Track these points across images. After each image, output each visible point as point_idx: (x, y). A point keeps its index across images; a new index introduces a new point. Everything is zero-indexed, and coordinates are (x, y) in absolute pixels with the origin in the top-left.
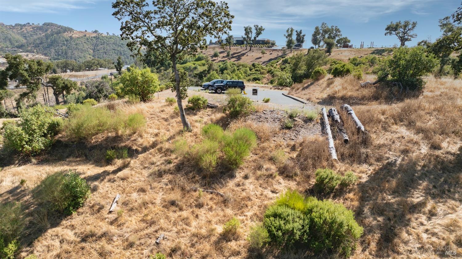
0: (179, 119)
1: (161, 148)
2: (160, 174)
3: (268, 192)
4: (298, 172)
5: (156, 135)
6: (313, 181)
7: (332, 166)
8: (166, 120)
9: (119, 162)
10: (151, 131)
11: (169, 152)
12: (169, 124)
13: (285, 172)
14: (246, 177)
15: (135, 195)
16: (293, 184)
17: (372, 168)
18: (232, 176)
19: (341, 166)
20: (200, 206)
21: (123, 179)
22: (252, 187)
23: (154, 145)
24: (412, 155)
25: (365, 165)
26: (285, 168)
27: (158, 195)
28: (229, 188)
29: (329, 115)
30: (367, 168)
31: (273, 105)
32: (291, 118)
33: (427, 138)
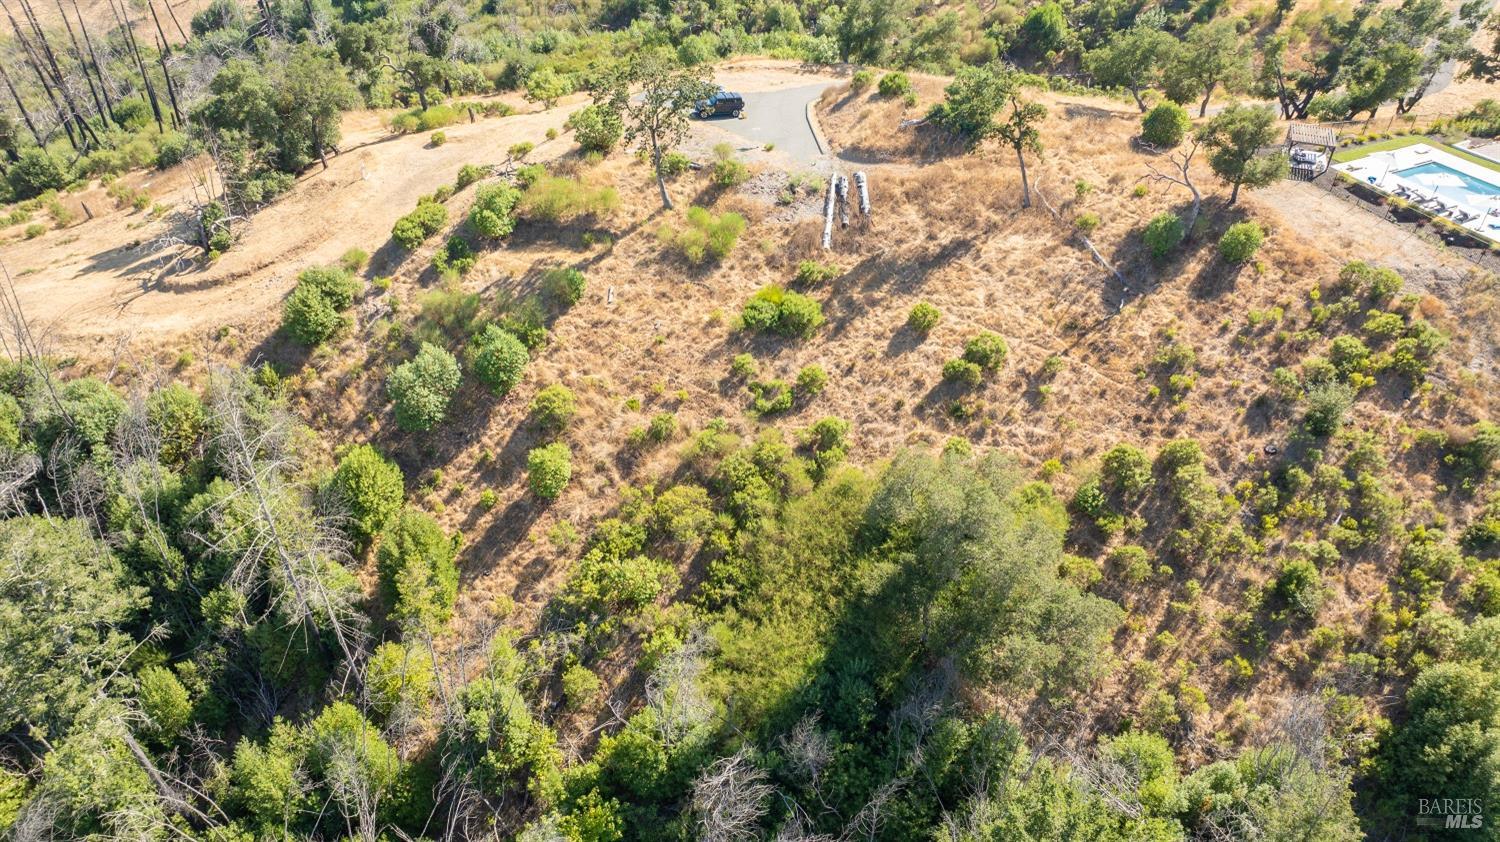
0: (657, 189)
1: (642, 233)
2: (646, 264)
3: (752, 285)
4: (785, 262)
5: (634, 214)
6: (797, 273)
7: (821, 257)
8: (641, 190)
9: (599, 248)
10: (626, 207)
11: (650, 237)
12: (645, 198)
13: (772, 262)
14: (732, 268)
15: (627, 287)
16: (777, 276)
17: (860, 259)
18: (718, 267)
19: (831, 256)
20: (688, 297)
21: (610, 270)
22: (737, 278)
23: (633, 228)
24: (904, 246)
25: (855, 256)
26: (773, 257)
27: (648, 286)
28: (714, 279)
29: (837, 186)
30: (856, 259)
31: (777, 160)
32: (792, 188)
33: (930, 224)
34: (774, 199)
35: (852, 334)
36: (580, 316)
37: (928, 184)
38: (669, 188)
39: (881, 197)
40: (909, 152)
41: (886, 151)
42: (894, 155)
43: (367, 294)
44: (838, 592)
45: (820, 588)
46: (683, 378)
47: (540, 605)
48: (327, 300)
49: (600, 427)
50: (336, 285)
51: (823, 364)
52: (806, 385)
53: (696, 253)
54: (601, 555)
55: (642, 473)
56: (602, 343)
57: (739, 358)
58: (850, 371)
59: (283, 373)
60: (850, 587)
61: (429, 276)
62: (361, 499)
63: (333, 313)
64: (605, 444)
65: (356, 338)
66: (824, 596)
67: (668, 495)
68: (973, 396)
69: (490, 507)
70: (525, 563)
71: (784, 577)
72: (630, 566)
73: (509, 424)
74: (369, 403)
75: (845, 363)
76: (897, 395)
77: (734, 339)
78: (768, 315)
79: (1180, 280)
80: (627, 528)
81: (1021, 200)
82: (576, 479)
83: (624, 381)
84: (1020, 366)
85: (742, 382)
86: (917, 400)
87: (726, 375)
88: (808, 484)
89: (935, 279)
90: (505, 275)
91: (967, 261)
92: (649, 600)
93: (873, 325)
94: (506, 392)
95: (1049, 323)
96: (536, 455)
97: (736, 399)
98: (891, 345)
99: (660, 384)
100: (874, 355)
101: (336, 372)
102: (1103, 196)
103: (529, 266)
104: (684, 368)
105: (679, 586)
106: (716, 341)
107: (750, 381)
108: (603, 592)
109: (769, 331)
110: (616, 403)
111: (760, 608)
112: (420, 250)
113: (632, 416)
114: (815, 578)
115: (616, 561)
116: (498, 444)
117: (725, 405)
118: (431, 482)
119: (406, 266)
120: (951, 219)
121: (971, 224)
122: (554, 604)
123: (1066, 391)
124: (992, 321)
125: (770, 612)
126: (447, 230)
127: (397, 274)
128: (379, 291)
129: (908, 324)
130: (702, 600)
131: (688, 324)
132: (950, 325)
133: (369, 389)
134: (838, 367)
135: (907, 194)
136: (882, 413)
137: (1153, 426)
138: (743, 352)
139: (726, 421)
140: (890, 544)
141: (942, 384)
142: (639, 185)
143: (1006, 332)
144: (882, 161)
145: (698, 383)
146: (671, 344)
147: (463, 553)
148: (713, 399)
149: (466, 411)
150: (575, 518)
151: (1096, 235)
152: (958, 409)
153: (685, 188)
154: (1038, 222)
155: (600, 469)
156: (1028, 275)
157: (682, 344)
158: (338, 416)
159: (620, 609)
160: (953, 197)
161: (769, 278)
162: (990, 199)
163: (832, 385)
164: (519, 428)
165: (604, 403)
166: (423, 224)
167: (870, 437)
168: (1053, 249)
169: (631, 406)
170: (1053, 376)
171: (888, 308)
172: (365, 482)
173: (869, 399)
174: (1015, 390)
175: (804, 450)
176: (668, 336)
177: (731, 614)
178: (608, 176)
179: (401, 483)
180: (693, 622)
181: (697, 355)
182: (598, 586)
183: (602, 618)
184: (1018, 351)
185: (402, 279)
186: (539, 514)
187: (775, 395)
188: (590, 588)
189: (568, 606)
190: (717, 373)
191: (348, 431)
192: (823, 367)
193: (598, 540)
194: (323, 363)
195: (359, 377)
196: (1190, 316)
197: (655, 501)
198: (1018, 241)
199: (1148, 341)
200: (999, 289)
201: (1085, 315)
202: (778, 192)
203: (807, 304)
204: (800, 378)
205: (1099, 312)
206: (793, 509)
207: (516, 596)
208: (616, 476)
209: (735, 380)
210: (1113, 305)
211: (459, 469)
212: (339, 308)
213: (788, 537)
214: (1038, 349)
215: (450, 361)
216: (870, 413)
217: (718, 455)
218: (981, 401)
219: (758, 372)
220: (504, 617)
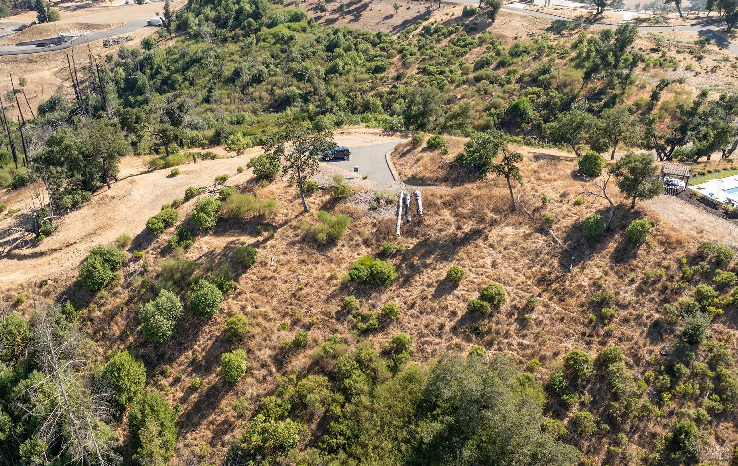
0: (301, 201)
1: (291, 225)
2: (293, 243)
3: (355, 255)
4: (374, 242)
5: (286, 215)
6: (381, 248)
7: (395, 239)
8: (291, 201)
9: (266, 234)
10: (282, 211)
11: (295, 228)
12: (293, 206)
13: (366, 243)
14: (343, 246)
15: (282, 257)
16: (370, 250)
17: (417, 241)
18: (335, 245)
19: (401, 239)
20: (318, 263)
21: (273, 246)
22: (346, 252)
23: (286, 222)
24: (443, 233)
25: (415, 239)
26: (367, 239)
27: (294, 256)
28: (333, 252)
29: (404, 199)
30: (415, 241)
31: (369, 184)
32: (378, 200)
33: (458, 221)
34: (368, 206)
35: (414, 284)
36: (254, 274)
37: (456, 198)
38: (307, 200)
39: (429, 205)
40: (445, 180)
41: (432, 179)
42: (436, 182)
43: (130, 261)
44: (407, 442)
45: (396, 439)
46: (314, 310)
47: (226, 449)
48: (106, 265)
49: (265, 340)
50: (112, 255)
51: (397, 302)
52: (387, 314)
53: (322, 237)
54: (263, 418)
55: (290, 368)
56: (267, 289)
57: (347, 298)
58: (412, 306)
59: (78, 307)
60: (415, 438)
61: (166, 251)
62: (120, 383)
63: (110, 272)
64: (267, 350)
65: (122, 286)
66: (399, 444)
67: (304, 381)
68: (486, 321)
69: (197, 389)
70: (217, 423)
71: (374, 431)
72: (281, 424)
73: (210, 338)
74: (127, 325)
75: (410, 301)
76: (441, 320)
77: (344, 287)
78: (364, 273)
79: (604, 252)
80: (279, 401)
81: (510, 207)
82: (249, 371)
83: (279, 312)
84: (513, 303)
85: (349, 312)
86: (453, 323)
87: (340, 308)
88: (389, 374)
89: (462, 253)
90: (211, 249)
91: (480, 242)
92: (292, 446)
93: (426, 279)
94: (209, 319)
95: (529, 278)
96: (226, 356)
97: (346, 323)
98: (436, 291)
99: (301, 313)
100: (427, 297)
101: (109, 307)
102: (557, 204)
103: (225, 244)
104: (315, 304)
105: (310, 438)
106: (334, 288)
107: (353, 312)
108: (264, 441)
109: (365, 282)
110: (274, 325)
111: (359, 451)
112: (162, 235)
113: (284, 333)
114: (393, 432)
115: (273, 422)
116: (203, 350)
117: (339, 326)
118: (163, 373)
119: (153, 245)
120: (470, 218)
121: (482, 220)
122: (234, 449)
123: (541, 318)
124: (495, 277)
125: (366, 454)
126: (178, 224)
127: (148, 249)
128: (137, 259)
129: (446, 278)
130: (325, 446)
131: (317, 279)
132: (471, 279)
133: (128, 317)
134: (405, 303)
135: (444, 203)
136: (432, 331)
137: (593, 339)
138: (349, 295)
139: (340, 336)
140: (438, 411)
141: (467, 314)
142: (290, 198)
143: (504, 283)
144: (429, 185)
145: (323, 313)
146: (307, 290)
147: (180, 417)
148: (332, 323)
149: (185, 330)
150: (248, 395)
151: (554, 226)
152: (477, 329)
153: (315, 201)
154: (521, 220)
155: (264, 365)
156: (515, 250)
157: (314, 290)
158: (109, 333)
159: (274, 452)
160: (471, 205)
161: (364, 251)
162: (492, 206)
163: (402, 314)
164: (216, 340)
165: (267, 325)
166: (164, 220)
167: (426, 346)
168: (530, 235)
169: (283, 327)
170: (532, 309)
171: (434, 269)
172: (123, 373)
173: (424, 322)
174: (510, 318)
175: (386, 353)
176: (306, 285)
177: (342, 455)
178: (272, 193)
179: (145, 374)
180: (319, 460)
181: (323, 297)
182: (261, 437)
183: (264, 458)
184: (512, 294)
185: (151, 252)
186: (227, 392)
187: (369, 320)
188: (256, 438)
189: (243, 450)
190: (334, 307)
191: (115, 342)
192: (397, 303)
193: (262, 409)
194: (102, 301)
195: (122, 310)
196: (612, 273)
197: (296, 385)
198: (509, 230)
199: (588, 288)
200: (499, 258)
201: (550, 273)
202: (370, 203)
203: (387, 267)
204: (383, 310)
205: (558, 271)
206: (380, 390)
207: (212, 444)
208: (274, 370)
209: (345, 311)
210: (566, 267)
211: (180, 365)
212: (113, 269)
213: (377, 407)
214: (523, 293)
215: (177, 300)
216: (425, 331)
217: (334, 357)
218: (491, 324)
219: (358, 306)
220: (204, 456)
